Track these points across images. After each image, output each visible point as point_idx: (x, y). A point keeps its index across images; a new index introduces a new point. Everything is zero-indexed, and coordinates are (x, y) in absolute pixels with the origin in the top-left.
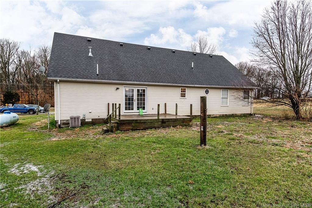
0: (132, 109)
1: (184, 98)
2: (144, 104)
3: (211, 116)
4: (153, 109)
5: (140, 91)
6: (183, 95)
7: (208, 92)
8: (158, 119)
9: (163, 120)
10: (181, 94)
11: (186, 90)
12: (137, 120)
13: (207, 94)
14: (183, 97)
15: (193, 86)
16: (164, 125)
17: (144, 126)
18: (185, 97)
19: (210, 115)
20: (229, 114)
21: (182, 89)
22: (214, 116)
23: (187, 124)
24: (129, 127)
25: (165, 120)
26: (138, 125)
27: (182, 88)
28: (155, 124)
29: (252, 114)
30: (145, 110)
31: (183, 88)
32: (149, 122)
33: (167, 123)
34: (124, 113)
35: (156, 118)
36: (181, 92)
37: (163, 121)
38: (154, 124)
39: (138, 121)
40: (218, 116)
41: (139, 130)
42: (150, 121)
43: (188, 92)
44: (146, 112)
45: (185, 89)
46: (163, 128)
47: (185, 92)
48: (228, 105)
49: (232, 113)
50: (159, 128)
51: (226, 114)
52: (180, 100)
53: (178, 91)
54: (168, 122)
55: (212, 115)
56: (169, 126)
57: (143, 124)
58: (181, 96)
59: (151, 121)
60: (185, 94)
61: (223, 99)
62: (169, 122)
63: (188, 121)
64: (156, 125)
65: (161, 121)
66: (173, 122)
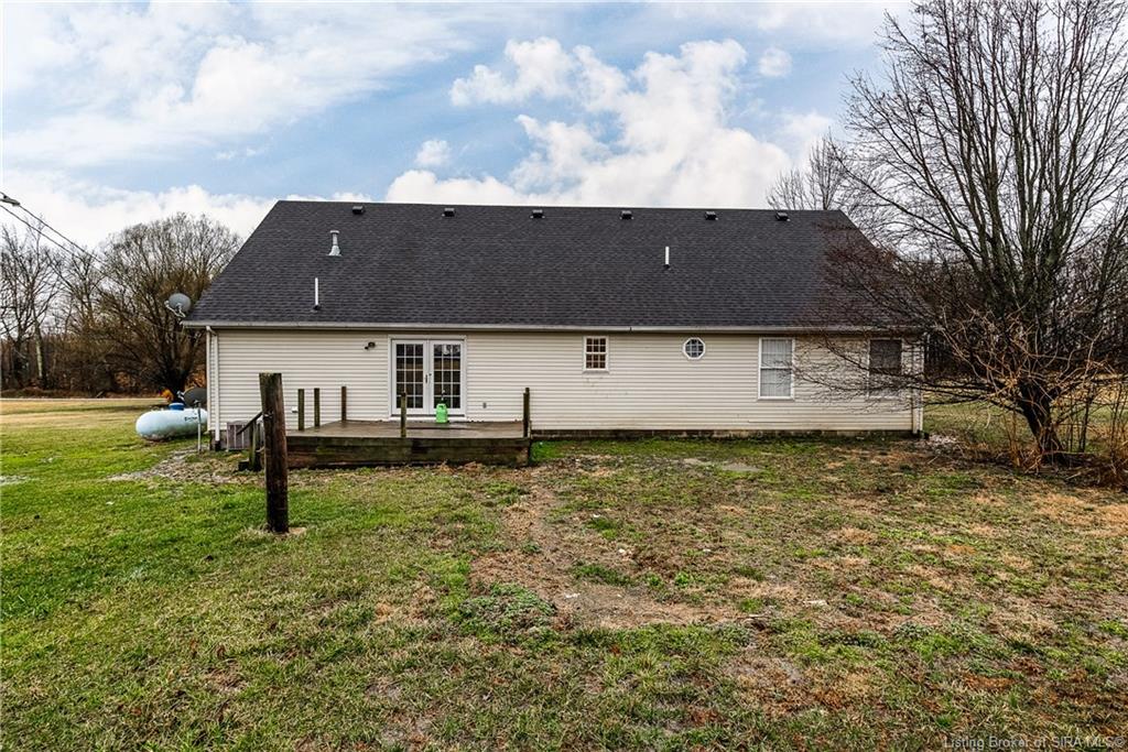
0: (420, 405)
1: (597, 372)
2: (457, 390)
3: (715, 436)
4: (485, 406)
5: (445, 351)
6: (596, 362)
7: (701, 349)
8: (403, 438)
9: (416, 441)
10: (589, 357)
11: (607, 345)
12: (330, 438)
13: (694, 355)
14: (596, 366)
15: (627, 329)
16: (421, 457)
17: (353, 457)
18: (603, 366)
19: (712, 432)
20: (798, 432)
21: (589, 341)
22: (724, 436)
23: (506, 459)
24: (307, 459)
25: (423, 442)
26: (335, 453)
27: (590, 337)
28: (391, 453)
29: (915, 432)
30: (459, 407)
31: (593, 338)
32: (369, 447)
33: (431, 451)
34: (393, 416)
35: (397, 434)
36: (589, 349)
37: (417, 446)
38: (387, 452)
39: (335, 443)
40: (745, 434)
41: (334, 468)
42: (371, 444)
43: (614, 351)
44: (463, 416)
45: (603, 342)
46: (413, 465)
47: (603, 349)
48: (792, 397)
49: (812, 428)
50: (399, 465)
51: (783, 431)
52: (585, 376)
53: (578, 350)
54: (434, 448)
55: (719, 432)
56: (433, 463)
57: (349, 450)
58: (589, 365)
59: (376, 444)
60: (603, 358)
61: (768, 373)
62: (438, 450)
63: (510, 450)
64: (393, 455)
65: (411, 444)
66: (452, 451)
